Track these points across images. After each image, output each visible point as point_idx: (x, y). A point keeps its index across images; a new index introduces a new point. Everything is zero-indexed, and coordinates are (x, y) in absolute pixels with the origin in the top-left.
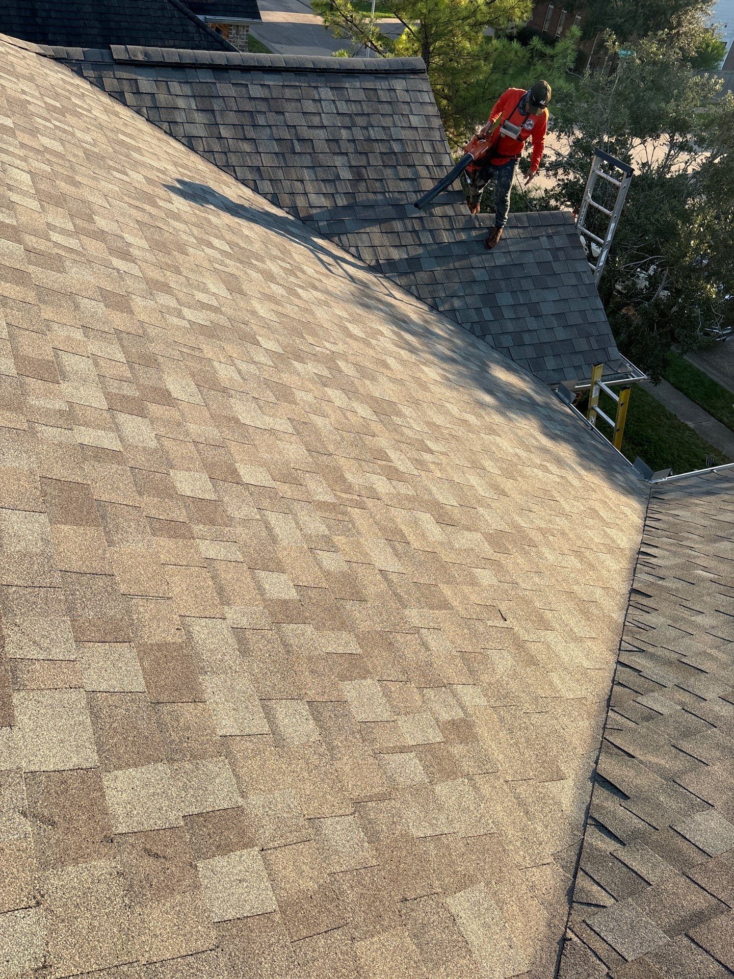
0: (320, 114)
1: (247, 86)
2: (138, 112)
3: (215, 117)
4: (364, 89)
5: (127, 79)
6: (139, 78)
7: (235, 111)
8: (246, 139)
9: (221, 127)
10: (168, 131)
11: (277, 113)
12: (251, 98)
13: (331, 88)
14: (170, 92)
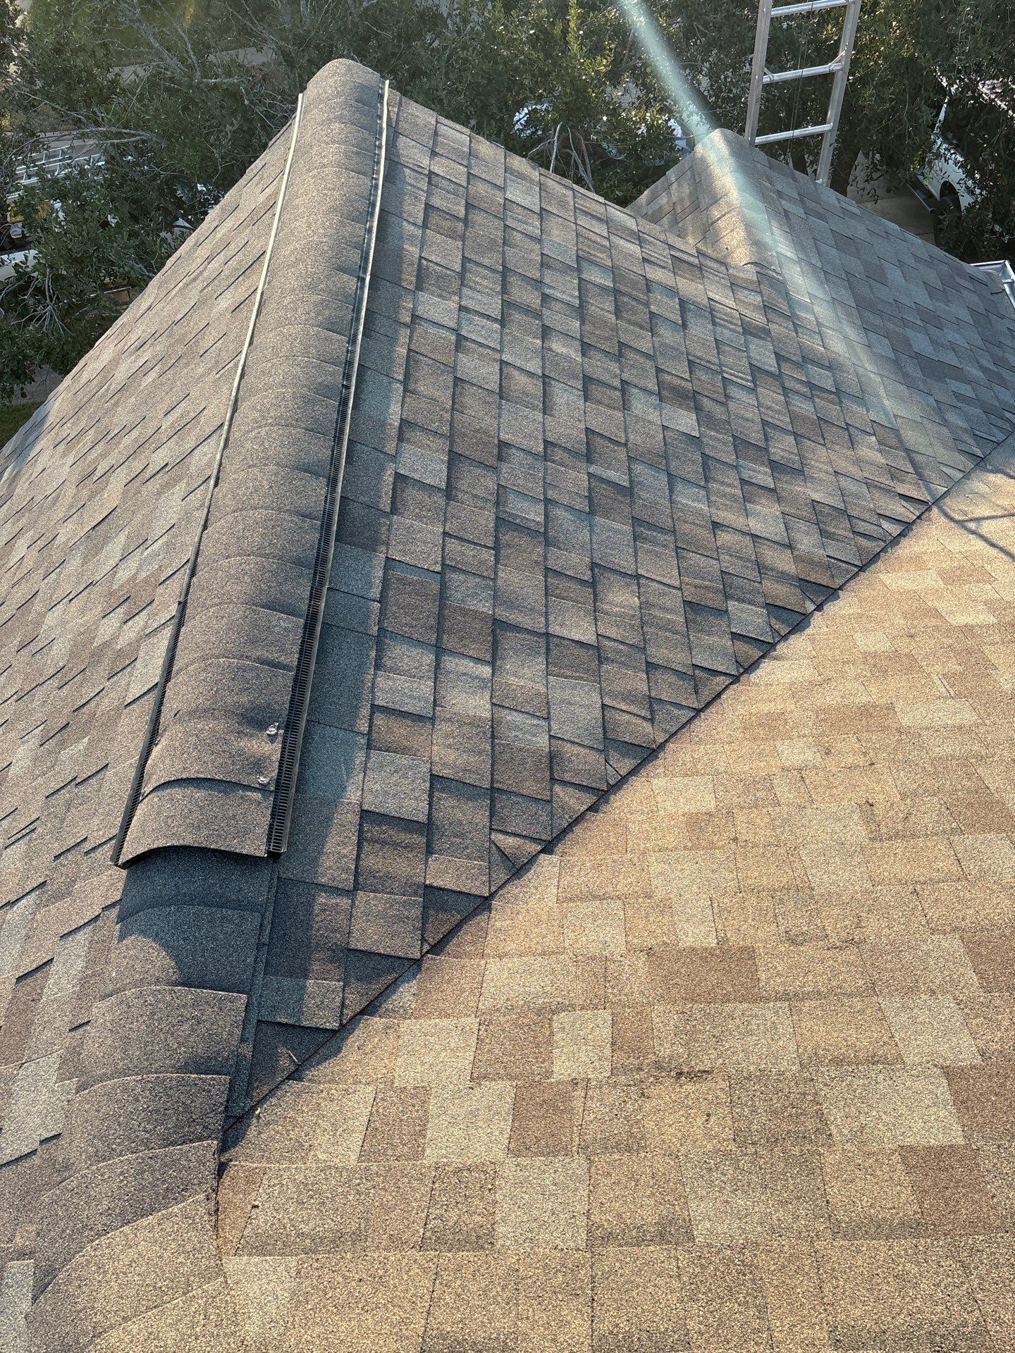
0: (502, 361)
1: (398, 477)
2: (518, 869)
3: (517, 628)
4: (425, 226)
5: (360, 846)
6: (352, 796)
7: (497, 561)
8: (593, 584)
9: (555, 629)
10: (589, 799)
11: (500, 458)
12: (449, 492)
13: (419, 287)
14: (418, 718)
